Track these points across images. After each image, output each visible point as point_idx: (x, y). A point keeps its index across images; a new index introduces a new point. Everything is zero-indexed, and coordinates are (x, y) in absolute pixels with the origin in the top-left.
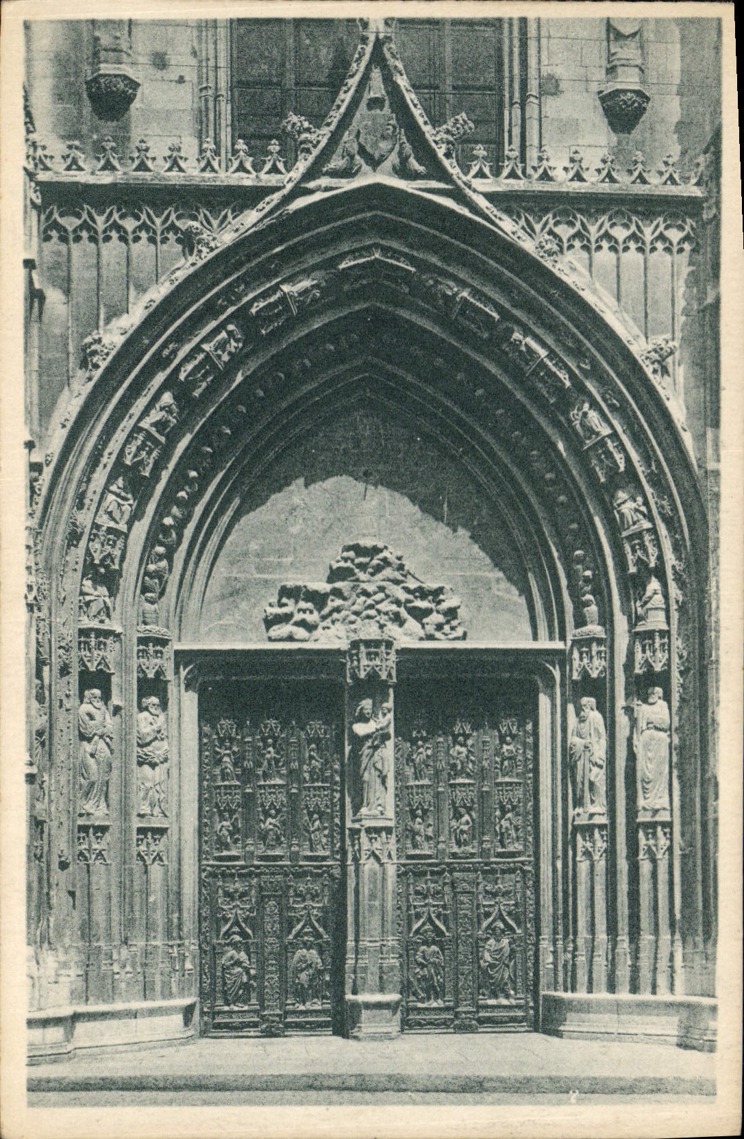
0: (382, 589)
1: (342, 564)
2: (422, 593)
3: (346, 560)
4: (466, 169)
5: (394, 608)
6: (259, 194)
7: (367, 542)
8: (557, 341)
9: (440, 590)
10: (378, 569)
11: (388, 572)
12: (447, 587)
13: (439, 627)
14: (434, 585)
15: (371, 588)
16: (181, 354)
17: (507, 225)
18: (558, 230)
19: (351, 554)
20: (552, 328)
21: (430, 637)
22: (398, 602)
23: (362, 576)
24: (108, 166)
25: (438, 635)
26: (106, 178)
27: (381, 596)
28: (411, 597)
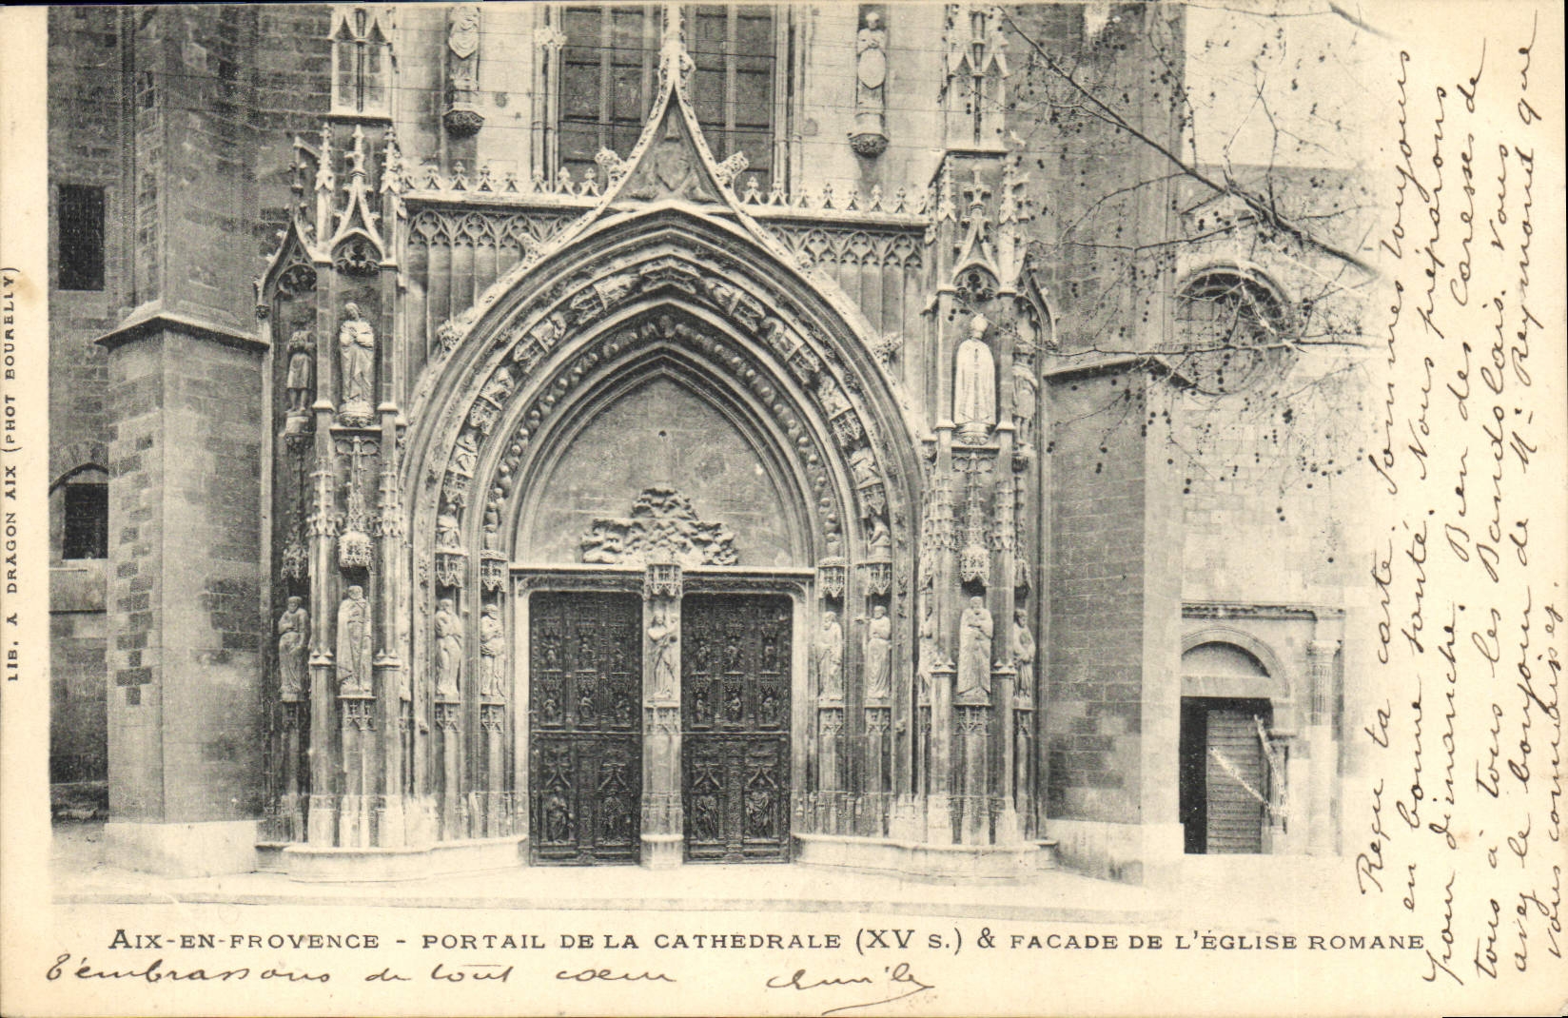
0: (673, 524)
1: (642, 504)
2: (706, 528)
3: (644, 500)
4: (741, 198)
5: (682, 539)
6: (580, 211)
7: (661, 487)
8: (810, 334)
9: (718, 526)
10: (671, 507)
11: (678, 511)
12: (724, 523)
13: (717, 554)
14: (712, 522)
15: (664, 523)
16: (515, 340)
17: (772, 244)
18: (812, 247)
19: (649, 496)
20: (809, 325)
21: (710, 563)
22: (685, 535)
23: (657, 512)
24: (459, 187)
25: (716, 560)
26: (457, 197)
27: (672, 529)
28: (695, 531)
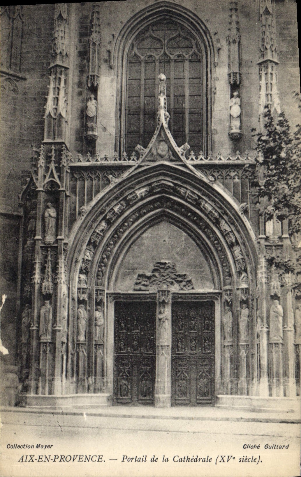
0: (168, 275)
1: (156, 268)
2: (180, 276)
3: (157, 266)
4: (188, 158)
5: (171, 280)
6: (130, 167)
7: (163, 261)
8: (215, 204)
9: (185, 275)
10: (167, 269)
11: (170, 270)
12: (188, 274)
13: (185, 286)
14: (183, 273)
15: (164, 274)
16: (107, 211)
17: (199, 174)
18: (214, 174)
19: (159, 265)
20: (214, 201)
21: (182, 289)
22: (173, 279)
23: (162, 270)
24: (88, 161)
25: (184, 288)
26: (87, 164)
27: (168, 277)
28: (176, 277)
